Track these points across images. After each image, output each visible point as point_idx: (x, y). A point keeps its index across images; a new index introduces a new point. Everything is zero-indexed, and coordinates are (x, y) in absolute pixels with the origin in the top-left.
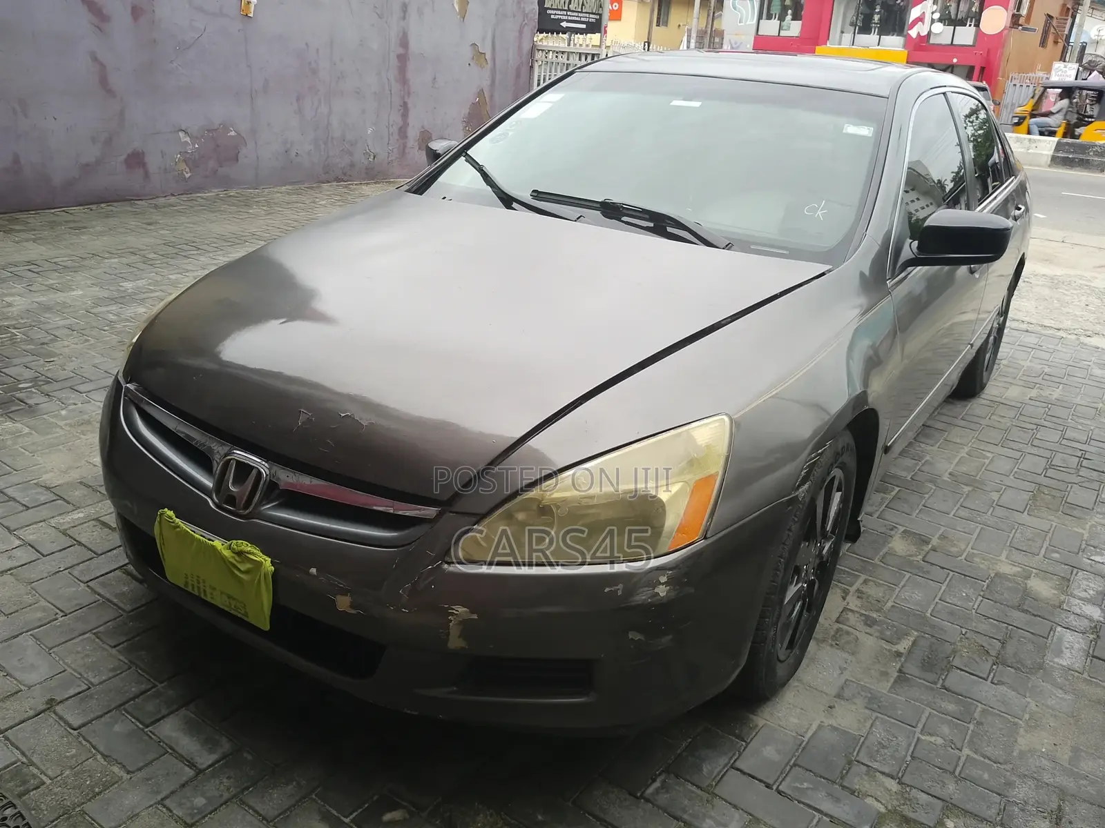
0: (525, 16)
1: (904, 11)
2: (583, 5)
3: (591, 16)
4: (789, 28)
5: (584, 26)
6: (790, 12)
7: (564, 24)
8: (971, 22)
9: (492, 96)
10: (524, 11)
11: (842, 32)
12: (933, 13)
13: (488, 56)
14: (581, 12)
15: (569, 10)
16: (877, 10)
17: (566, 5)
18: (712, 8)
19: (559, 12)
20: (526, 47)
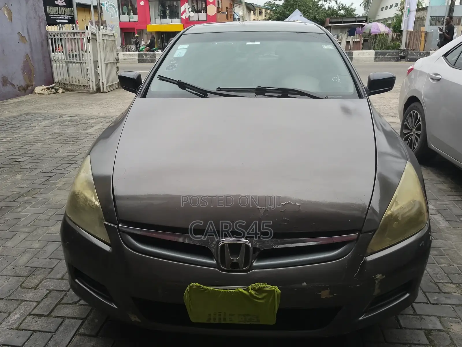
0: (40, 18)
1: (178, 8)
2: (64, 11)
3: (69, 16)
4: (133, 18)
5: (67, 21)
6: (132, 11)
7: (58, 21)
8: (203, 11)
9: (32, 57)
10: (39, 16)
11: (156, 18)
12: (189, 9)
13: (27, 38)
14: (65, 15)
15: (59, 14)
16: (167, 9)
17: (57, 12)
18: (99, 11)
19: (54, 16)
20: (43, 33)
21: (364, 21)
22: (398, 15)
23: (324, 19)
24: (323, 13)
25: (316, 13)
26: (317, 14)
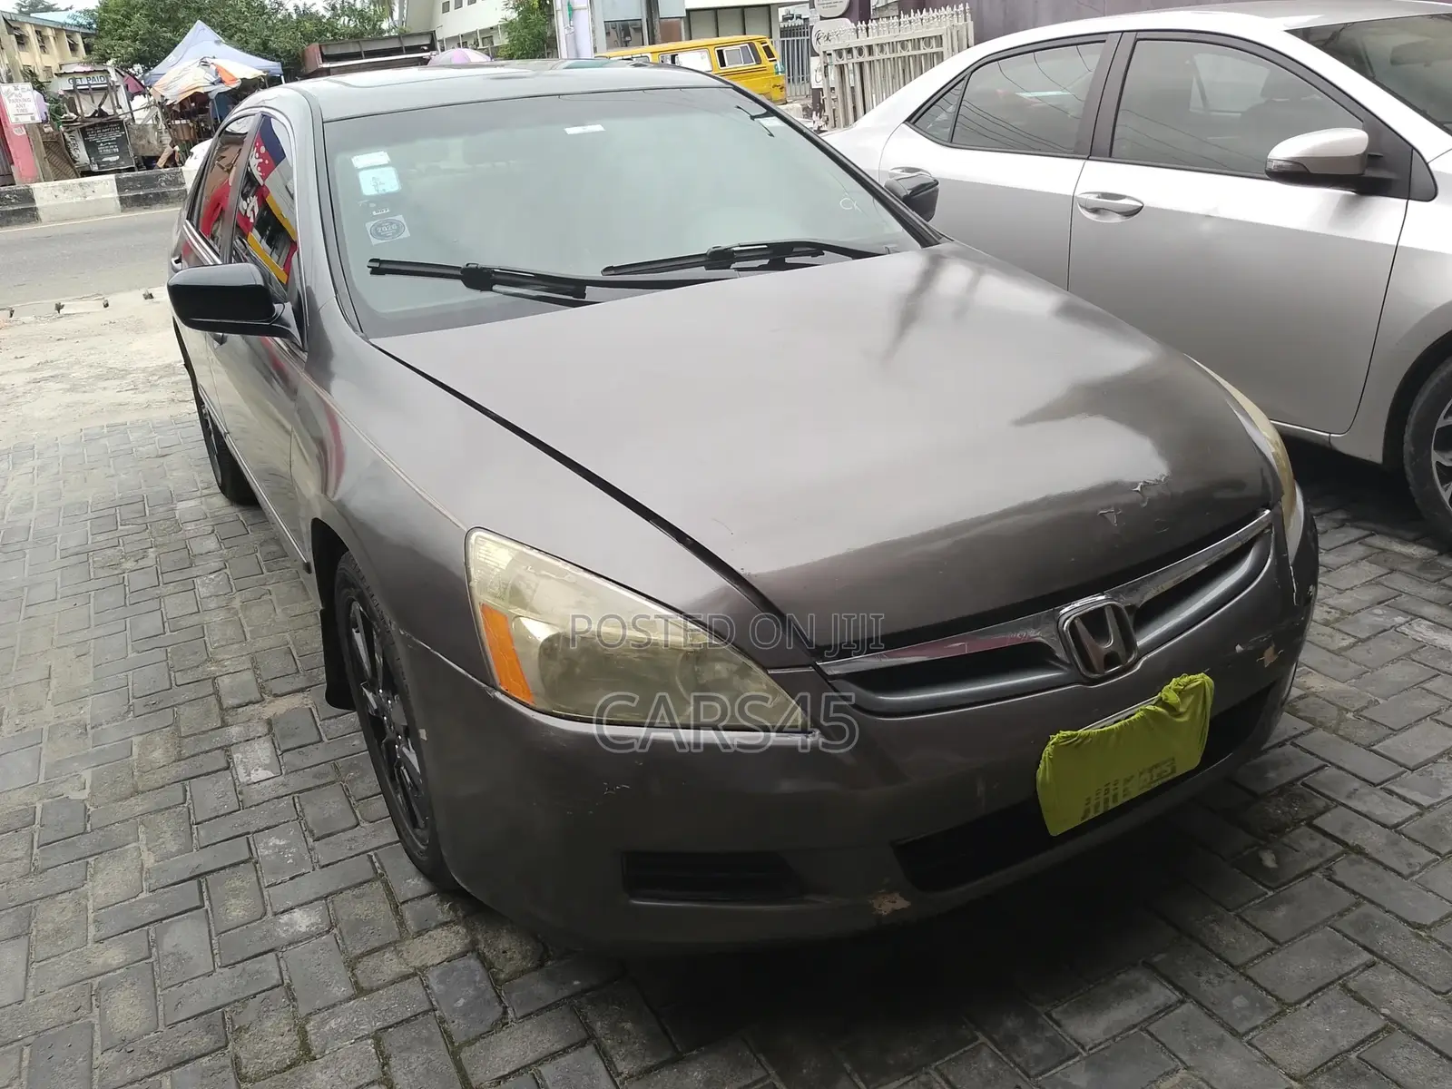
21: (426, 48)
22: (511, 21)
23: (297, 49)
24: (287, 29)
25: (266, 33)
26: (268, 33)
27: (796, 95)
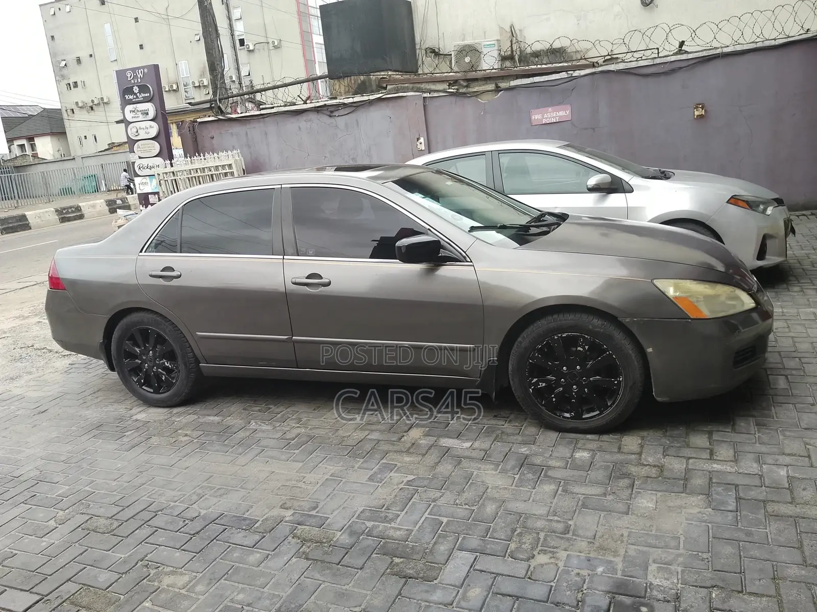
27: (9, 207)
